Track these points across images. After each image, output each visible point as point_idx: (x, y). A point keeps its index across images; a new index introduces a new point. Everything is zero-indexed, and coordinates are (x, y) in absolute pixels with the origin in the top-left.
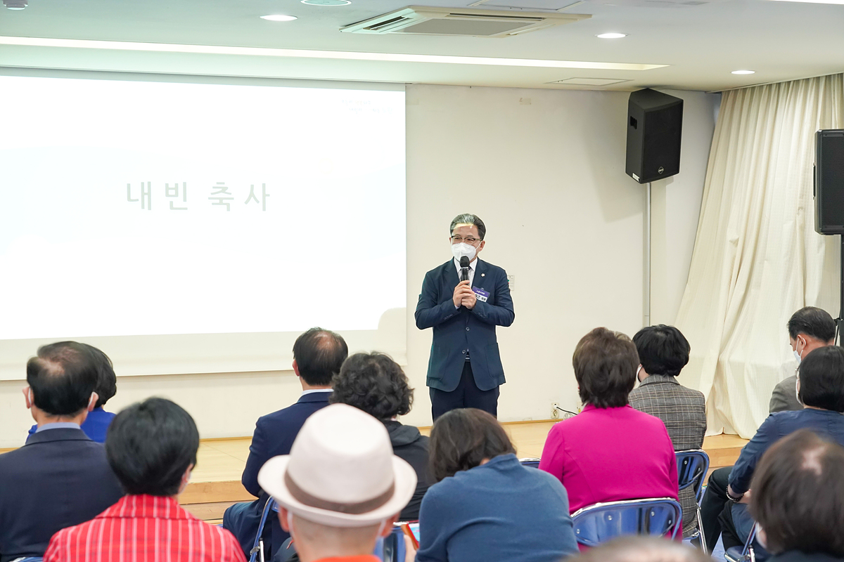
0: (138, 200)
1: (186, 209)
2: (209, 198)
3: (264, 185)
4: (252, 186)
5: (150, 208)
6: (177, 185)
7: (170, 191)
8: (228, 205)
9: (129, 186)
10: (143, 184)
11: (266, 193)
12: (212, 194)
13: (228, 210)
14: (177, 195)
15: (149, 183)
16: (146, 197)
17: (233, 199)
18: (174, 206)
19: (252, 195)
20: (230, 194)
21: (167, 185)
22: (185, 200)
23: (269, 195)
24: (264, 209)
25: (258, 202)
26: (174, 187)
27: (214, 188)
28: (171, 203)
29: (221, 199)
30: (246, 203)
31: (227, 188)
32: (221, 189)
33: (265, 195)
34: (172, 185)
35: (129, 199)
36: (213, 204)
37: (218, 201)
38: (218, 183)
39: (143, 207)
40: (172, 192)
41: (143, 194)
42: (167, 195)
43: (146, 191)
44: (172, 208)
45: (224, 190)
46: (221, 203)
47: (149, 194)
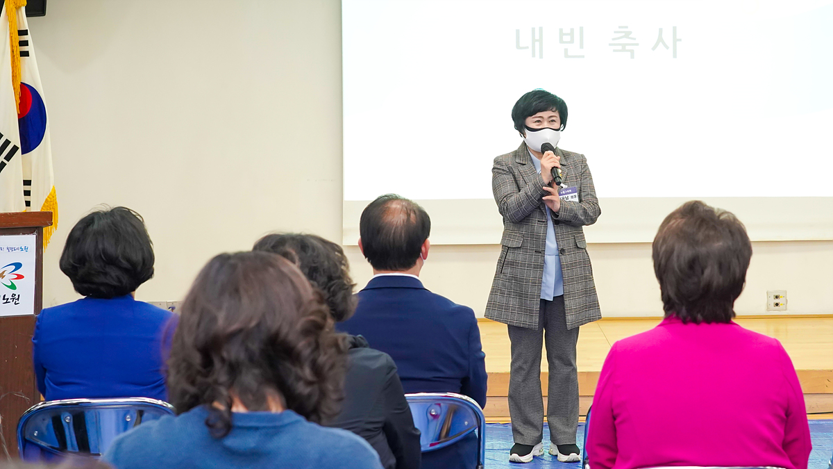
0: (527, 47)
1: (583, 57)
2: (610, 45)
3: (675, 28)
4: (661, 30)
5: (541, 57)
6: (572, 30)
7: (564, 37)
8: (632, 52)
9: (518, 31)
10: (533, 29)
11: (678, 38)
12: (613, 39)
13: (632, 57)
14: (572, 41)
15: (541, 29)
16: (537, 44)
17: (637, 44)
18: (569, 54)
19: (660, 40)
20: (635, 39)
21: (561, 30)
22: (582, 46)
23: (680, 40)
24: (675, 56)
25: (667, 48)
26: (569, 32)
27: (615, 32)
28: (566, 50)
29: (624, 45)
30: (654, 48)
31: (630, 33)
32: (623, 34)
33: (675, 40)
34: (566, 31)
35: (518, 47)
36: (614, 51)
37: (620, 48)
38: (620, 27)
39: (534, 55)
40: (567, 38)
41: (534, 41)
42: (561, 41)
43: (537, 37)
44: (566, 56)
45: (627, 35)
46: (624, 50)
47: (541, 41)
